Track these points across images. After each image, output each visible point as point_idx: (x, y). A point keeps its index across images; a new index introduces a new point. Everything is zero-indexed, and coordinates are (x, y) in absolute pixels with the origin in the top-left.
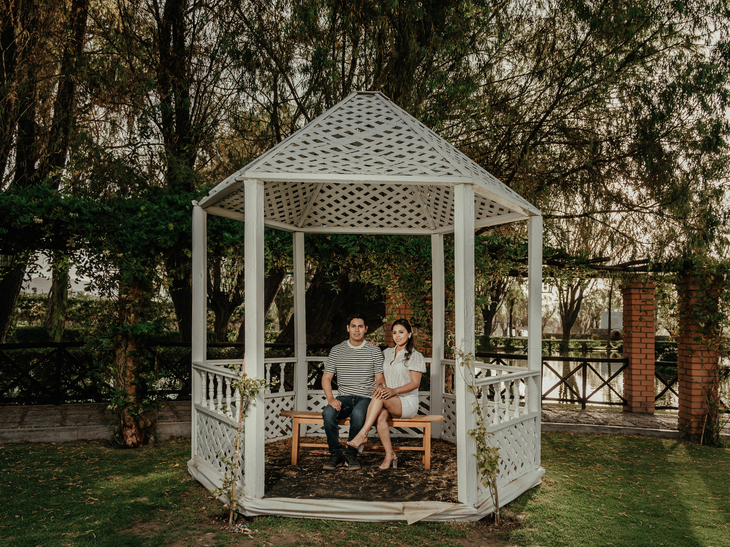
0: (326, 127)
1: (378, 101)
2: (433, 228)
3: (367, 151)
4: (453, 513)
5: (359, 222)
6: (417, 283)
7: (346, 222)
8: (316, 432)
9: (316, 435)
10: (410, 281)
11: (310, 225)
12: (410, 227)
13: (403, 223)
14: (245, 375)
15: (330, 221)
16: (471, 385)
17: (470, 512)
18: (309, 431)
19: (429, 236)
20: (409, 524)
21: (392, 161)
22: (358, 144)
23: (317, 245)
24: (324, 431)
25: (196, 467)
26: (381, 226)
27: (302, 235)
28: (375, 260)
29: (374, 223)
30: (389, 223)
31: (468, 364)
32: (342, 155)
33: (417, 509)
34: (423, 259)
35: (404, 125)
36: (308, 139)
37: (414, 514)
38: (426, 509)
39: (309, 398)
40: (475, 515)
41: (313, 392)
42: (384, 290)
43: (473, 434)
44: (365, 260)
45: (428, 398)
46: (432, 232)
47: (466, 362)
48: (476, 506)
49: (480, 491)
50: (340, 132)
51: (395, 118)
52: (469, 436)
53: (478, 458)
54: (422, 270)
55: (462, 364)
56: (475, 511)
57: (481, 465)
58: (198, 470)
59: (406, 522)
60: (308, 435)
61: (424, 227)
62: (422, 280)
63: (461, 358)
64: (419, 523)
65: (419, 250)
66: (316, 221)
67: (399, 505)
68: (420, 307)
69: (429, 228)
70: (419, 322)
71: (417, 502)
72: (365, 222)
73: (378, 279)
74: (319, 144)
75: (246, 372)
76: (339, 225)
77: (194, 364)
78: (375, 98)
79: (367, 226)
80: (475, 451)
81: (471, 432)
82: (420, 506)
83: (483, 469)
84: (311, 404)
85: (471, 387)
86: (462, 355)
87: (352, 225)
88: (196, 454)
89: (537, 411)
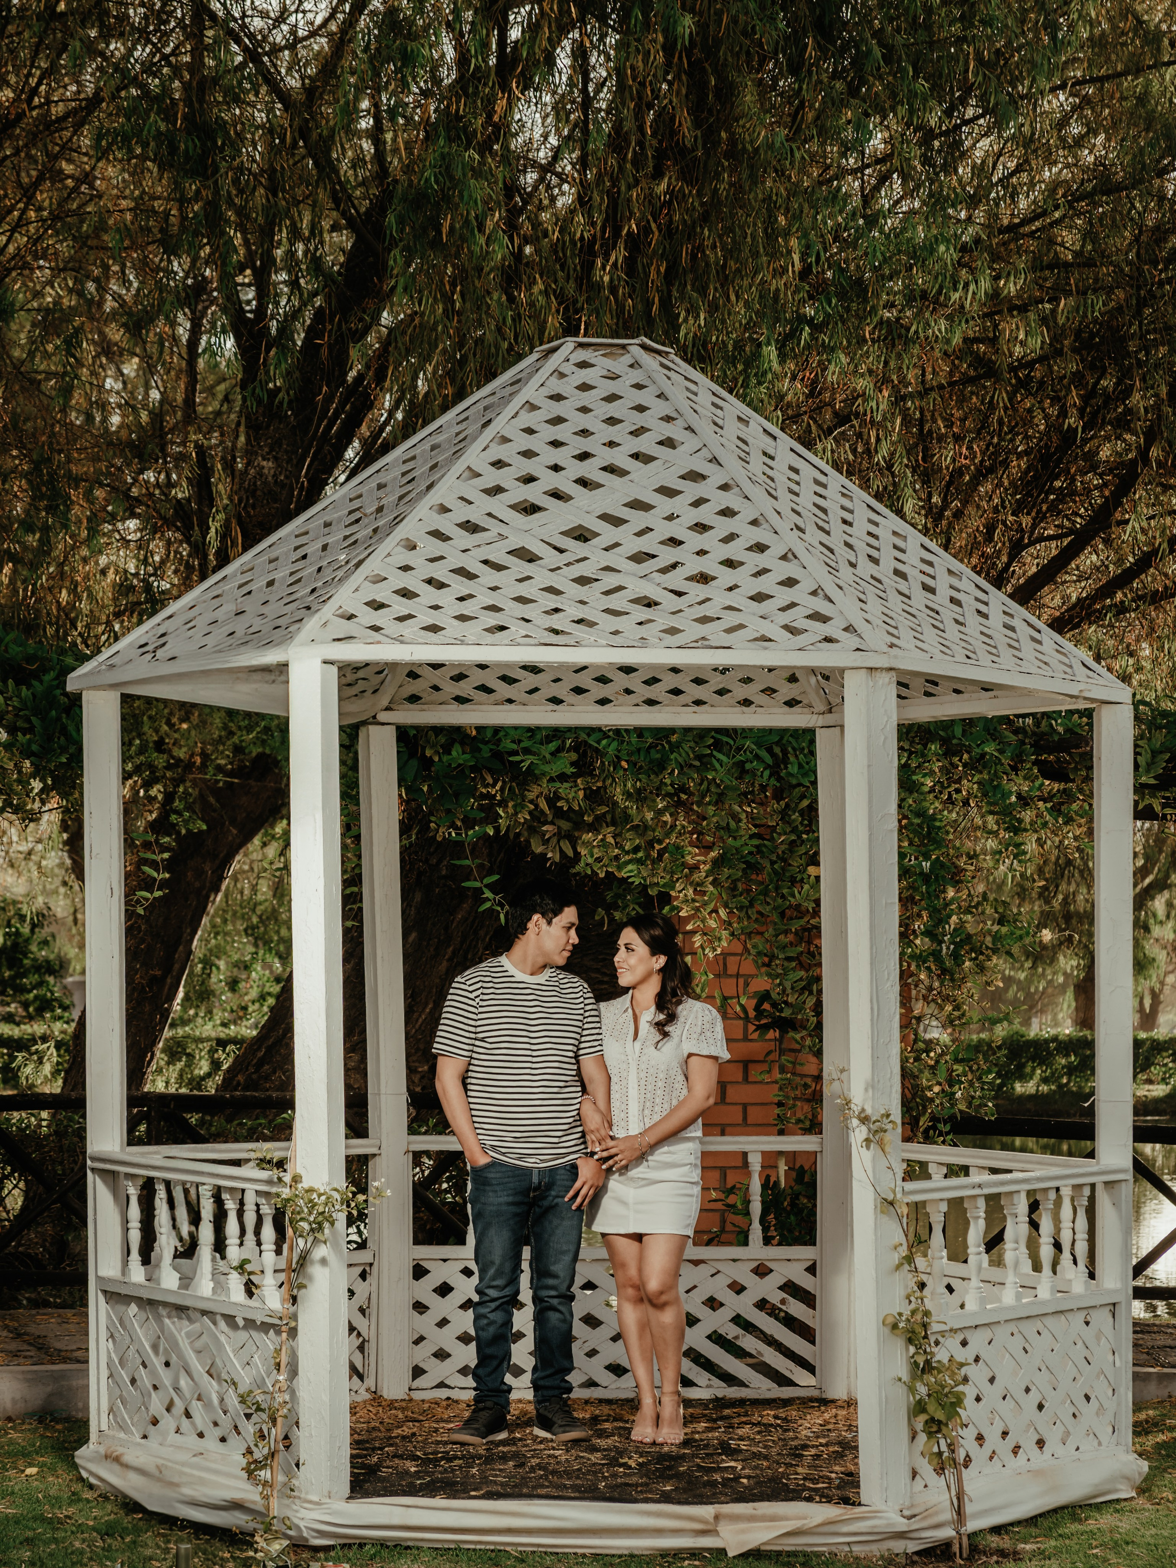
0: (492, 477)
1: (636, 376)
2: (821, 707)
3: (610, 559)
4: (845, 1529)
5: (579, 691)
6: (778, 875)
7: (536, 690)
8: (442, 1385)
9: (443, 1393)
10: (752, 867)
11: (414, 699)
12: (747, 703)
13: (721, 692)
14: (296, 1179)
15: (484, 689)
16: (890, 1197)
17: (889, 1525)
18: (419, 1383)
19: (809, 734)
20: (731, 1554)
21: (679, 594)
22: (582, 535)
23: (428, 753)
24: (470, 1382)
25: (117, 1460)
26: (651, 702)
27: (390, 734)
28: (628, 795)
29: (628, 692)
30: (676, 692)
31: (881, 1144)
32: (541, 576)
33: (752, 1518)
34: (797, 791)
35: (713, 467)
36: (446, 525)
37: (743, 1531)
38: (773, 1518)
39: (419, 1272)
40: (901, 1535)
41: (427, 1252)
42: (665, 898)
43: (895, 1326)
44: (594, 796)
45: (812, 1270)
46: (820, 721)
47: (876, 1138)
48: (907, 1513)
49: (919, 1482)
50: (534, 494)
51: (689, 443)
52: (887, 1330)
53: (912, 1389)
54: (794, 830)
55: (868, 1141)
56: (902, 1524)
57: (919, 1408)
58: (126, 1466)
59: (722, 1552)
60: (417, 1396)
61: (791, 703)
62: (796, 863)
63: (864, 1128)
64: (755, 1554)
65: (786, 761)
66: (436, 688)
67: (706, 1511)
68: (789, 959)
69: (810, 706)
70: (787, 1013)
71: (751, 1505)
72: (599, 691)
73: (640, 862)
74: (479, 537)
75: (300, 1170)
76: (510, 701)
77: (93, 1159)
78: (627, 359)
79: (603, 702)
80: (904, 1372)
81: (890, 1320)
82: (759, 1512)
83: (923, 1418)
84: (424, 1290)
85: (891, 1203)
86: (864, 1119)
87: (556, 701)
88: (104, 1427)
89: (1119, 1285)
